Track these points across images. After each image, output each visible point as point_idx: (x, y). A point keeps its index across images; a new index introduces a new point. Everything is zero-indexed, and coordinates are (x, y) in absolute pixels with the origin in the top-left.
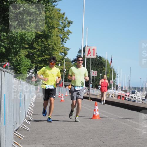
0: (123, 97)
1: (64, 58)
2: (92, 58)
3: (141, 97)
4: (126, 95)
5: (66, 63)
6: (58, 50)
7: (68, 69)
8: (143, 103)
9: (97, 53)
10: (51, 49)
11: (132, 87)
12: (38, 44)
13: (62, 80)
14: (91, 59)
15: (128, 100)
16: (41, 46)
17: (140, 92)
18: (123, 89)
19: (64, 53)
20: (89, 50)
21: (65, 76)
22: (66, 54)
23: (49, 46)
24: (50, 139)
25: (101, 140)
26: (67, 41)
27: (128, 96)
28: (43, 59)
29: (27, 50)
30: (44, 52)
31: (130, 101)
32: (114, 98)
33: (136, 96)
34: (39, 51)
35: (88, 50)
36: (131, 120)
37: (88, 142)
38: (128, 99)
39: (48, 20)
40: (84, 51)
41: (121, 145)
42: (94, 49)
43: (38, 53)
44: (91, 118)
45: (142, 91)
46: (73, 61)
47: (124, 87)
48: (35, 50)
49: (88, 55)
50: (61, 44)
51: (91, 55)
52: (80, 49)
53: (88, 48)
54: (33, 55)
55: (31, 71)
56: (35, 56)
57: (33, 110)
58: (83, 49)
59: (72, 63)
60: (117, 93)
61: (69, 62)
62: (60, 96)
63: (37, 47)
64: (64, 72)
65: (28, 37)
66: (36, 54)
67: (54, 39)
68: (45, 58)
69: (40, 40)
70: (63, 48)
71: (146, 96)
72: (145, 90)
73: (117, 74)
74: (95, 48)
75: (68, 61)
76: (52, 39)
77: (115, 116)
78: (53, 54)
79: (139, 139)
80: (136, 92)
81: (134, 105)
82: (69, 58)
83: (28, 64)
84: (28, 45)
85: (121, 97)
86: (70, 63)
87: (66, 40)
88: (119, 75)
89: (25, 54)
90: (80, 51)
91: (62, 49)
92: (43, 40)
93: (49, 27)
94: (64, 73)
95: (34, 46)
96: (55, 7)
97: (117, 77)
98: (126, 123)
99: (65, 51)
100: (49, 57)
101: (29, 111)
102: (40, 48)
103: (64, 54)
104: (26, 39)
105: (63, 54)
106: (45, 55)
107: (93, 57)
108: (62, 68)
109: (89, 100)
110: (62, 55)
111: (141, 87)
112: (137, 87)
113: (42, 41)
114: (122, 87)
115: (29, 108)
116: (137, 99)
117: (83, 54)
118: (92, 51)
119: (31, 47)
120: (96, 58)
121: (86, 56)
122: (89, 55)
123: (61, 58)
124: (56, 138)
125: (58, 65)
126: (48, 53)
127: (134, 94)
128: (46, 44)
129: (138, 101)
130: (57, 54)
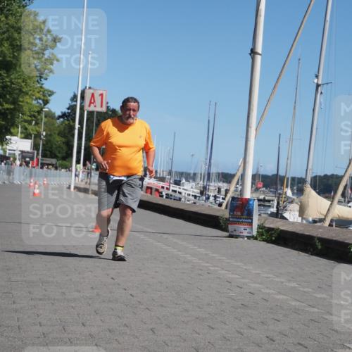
0: (157, 190)
1: (42, 110)
2: (98, 112)
3: (193, 192)
4: (163, 187)
5: (46, 120)
6: (30, 93)
7: (49, 133)
8: (195, 203)
9: (107, 103)
10: (17, 91)
11: (176, 172)
13: (38, 154)
14: (95, 113)
15: (167, 198)
17: (191, 181)
18: (158, 176)
19: (43, 100)
20: (93, 95)
21: (43, 145)
22: (46, 102)
23: (13, 86)
24: (7, 269)
25: (108, 275)
26: (48, 76)
27: (168, 189)
30: (4, 96)
31: (171, 199)
33: (183, 189)
35: (90, 96)
36: (170, 237)
37: (83, 278)
38: (166, 194)
39: (12, 33)
40: (83, 98)
41: (148, 284)
42: (102, 95)
45: (194, 180)
46: (59, 117)
47: (159, 171)
49: (89, 106)
50: (38, 81)
51: (95, 106)
52: (75, 93)
53: (92, 91)
58: (81, 94)
59: (58, 121)
60: (146, 182)
61: (52, 118)
62: (32, 184)
64: (42, 137)
67: (23, 71)
68: (4, 109)
70: (42, 90)
71: (202, 189)
74: (104, 93)
75: (50, 115)
76: (19, 72)
78: (20, 101)
80: (184, 181)
81: (177, 207)
82: (53, 111)
85: (153, 190)
86: (54, 121)
87: (46, 74)
90: (75, 97)
91: (38, 92)
92: (2, 72)
93: (14, 48)
94: (41, 139)
96: (28, 7)
98: (159, 242)
99: (44, 96)
100: (12, 107)
105: (41, 101)
106: (4, 103)
107: (99, 109)
108: (37, 129)
110: (37, 105)
111: (192, 172)
112: (186, 173)
117: (81, 103)
120: (106, 113)
121: (87, 108)
122: (92, 105)
123: (36, 110)
124: (21, 268)
125: (30, 123)
126: (11, 99)
127: (179, 185)
128: (7, 80)
129: (185, 198)
130: (29, 101)
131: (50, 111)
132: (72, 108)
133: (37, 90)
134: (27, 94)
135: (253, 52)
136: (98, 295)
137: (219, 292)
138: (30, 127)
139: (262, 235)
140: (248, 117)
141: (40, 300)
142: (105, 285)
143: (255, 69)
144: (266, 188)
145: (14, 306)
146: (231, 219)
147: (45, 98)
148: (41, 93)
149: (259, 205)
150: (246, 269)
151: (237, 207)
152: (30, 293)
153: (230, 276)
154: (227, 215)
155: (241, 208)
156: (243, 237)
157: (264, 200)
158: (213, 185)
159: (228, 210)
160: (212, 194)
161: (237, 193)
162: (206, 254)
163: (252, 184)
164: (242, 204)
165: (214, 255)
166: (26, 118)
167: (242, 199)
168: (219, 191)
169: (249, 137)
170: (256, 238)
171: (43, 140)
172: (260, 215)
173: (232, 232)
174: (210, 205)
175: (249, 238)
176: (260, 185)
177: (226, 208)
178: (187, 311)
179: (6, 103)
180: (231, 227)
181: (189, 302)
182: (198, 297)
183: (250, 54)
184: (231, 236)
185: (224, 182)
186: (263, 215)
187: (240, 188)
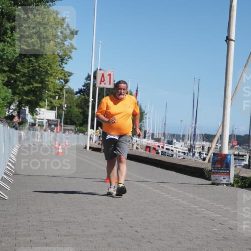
0: (154, 149)
1: (63, 87)
3: (182, 149)
4: (159, 146)
5: (67, 95)
6: (54, 75)
7: (69, 105)
8: (184, 158)
10: (44, 73)
11: (169, 134)
12: (24, 65)
13: (61, 122)
14: (105, 89)
15: (162, 154)
16: (28, 68)
17: (181, 141)
18: (155, 137)
19: (64, 80)
20: (103, 75)
21: (65, 114)
22: (66, 81)
23: (41, 69)
24: (39, 213)
25: (117, 215)
26: (68, 61)
27: (163, 147)
28: (30, 88)
29: (6, 74)
30: (33, 77)
31: (165, 155)
32: (140, 150)
33: (175, 147)
34: (25, 76)
35: (101, 76)
36: (165, 185)
37: (99, 218)
40: (95, 77)
41: (149, 223)
42: (110, 75)
43: (22, 79)
44: (104, 180)
45: (183, 140)
46: (77, 93)
47: (155, 134)
48: (18, 75)
49: (100, 84)
50: (60, 65)
51: (105, 84)
52: (88, 74)
53: (102, 72)
54: (15, 81)
55: (12, 107)
56: (18, 83)
57: (13, 167)
58: (94, 74)
59: (76, 96)
60: (145, 142)
61: (71, 94)
62: (56, 146)
63: (21, 70)
64: (64, 108)
65: (7, 54)
66: (20, 81)
67: (48, 58)
68: (33, 87)
69: (26, 59)
70: (63, 72)
71: (189, 147)
72: (188, 138)
73: (146, 114)
74: (112, 73)
75: (70, 91)
76: (45, 58)
77: (142, 178)
78: (46, 81)
79: (177, 213)
80: (175, 141)
81: (170, 162)
82: (72, 88)
83: (7, 96)
84: (8, 67)
85: (151, 149)
86: (72, 96)
88: (148, 116)
89: (3, 80)
90: (88, 78)
91: (61, 74)
92: (32, 59)
94: (63, 110)
95: (17, 68)
97: (146, 118)
98: (157, 189)
99: (65, 76)
100: (40, 85)
101: (8, 170)
102: (27, 72)
103: (63, 82)
104: (5, 57)
106: (34, 83)
107: (108, 86)
108: (60, 102)
109: (101, 152)
110: (60, 83)
111: (181, 134)
112: (176, 134)
113: (30, 61)
114: (153, 134)
115: (8, 165)
116: (176, 153)
117: (94, 82)
118: (107, 78)
119: (13, 69)
121: (98, 85)
122: (103, 83)
123: (59, 87)
124: (49, 211)
125: (54, 98)
126: (39, 79)
127: (172, 144)
128: (36, 64)
129: (176, 155)
130: (54, 80)
131: (70, 88)
132: (87, 86)
133: (60, 72)
134: (52, 75)
135: (228, 39)
136: (110, 231)
137: (205, 228)
138: (54, 101)
139: (238, 183)
140: (225, 90)
141: (65, 236)
142: (116, 224)
143: (230, 53)
144: (240, 146)
145: (46, 241)
146: (213, 171)
147: (66, 78)
148: (63, 74)
149: (235, 159)
150: (225, 210)
151: (217, 161)
152: (57, 230)
153: (213, 215)
154: (210, 168)
155: (221, 162)
156: (223, 184)
157: (239, 155)
158: (198, 144)
159: (210, 164)
160: (197, 151)
161: (217, 150)
162: (194, 198)
163: (229, 142)
164: (222, 158)
165: (200, 199)
166: (51, 93)
167: (221, 155)
168: (203, 149)
169: (226, 106)
170: (233, 185)
171: (64, 111)
172: (236, 167)
173: (214, 180)
174: (196, 159)
175: (227, 185)
176: (235, 143)
177: (209, 162)
178: (179, 243)
179: (36, 83)
180: (213, 177)
181: (182, 236)
182: (189, 232)
183: (226, 41)
184: (213, 184)
185: (206, 141)
186: (238, 167)
187: (219, 146)
